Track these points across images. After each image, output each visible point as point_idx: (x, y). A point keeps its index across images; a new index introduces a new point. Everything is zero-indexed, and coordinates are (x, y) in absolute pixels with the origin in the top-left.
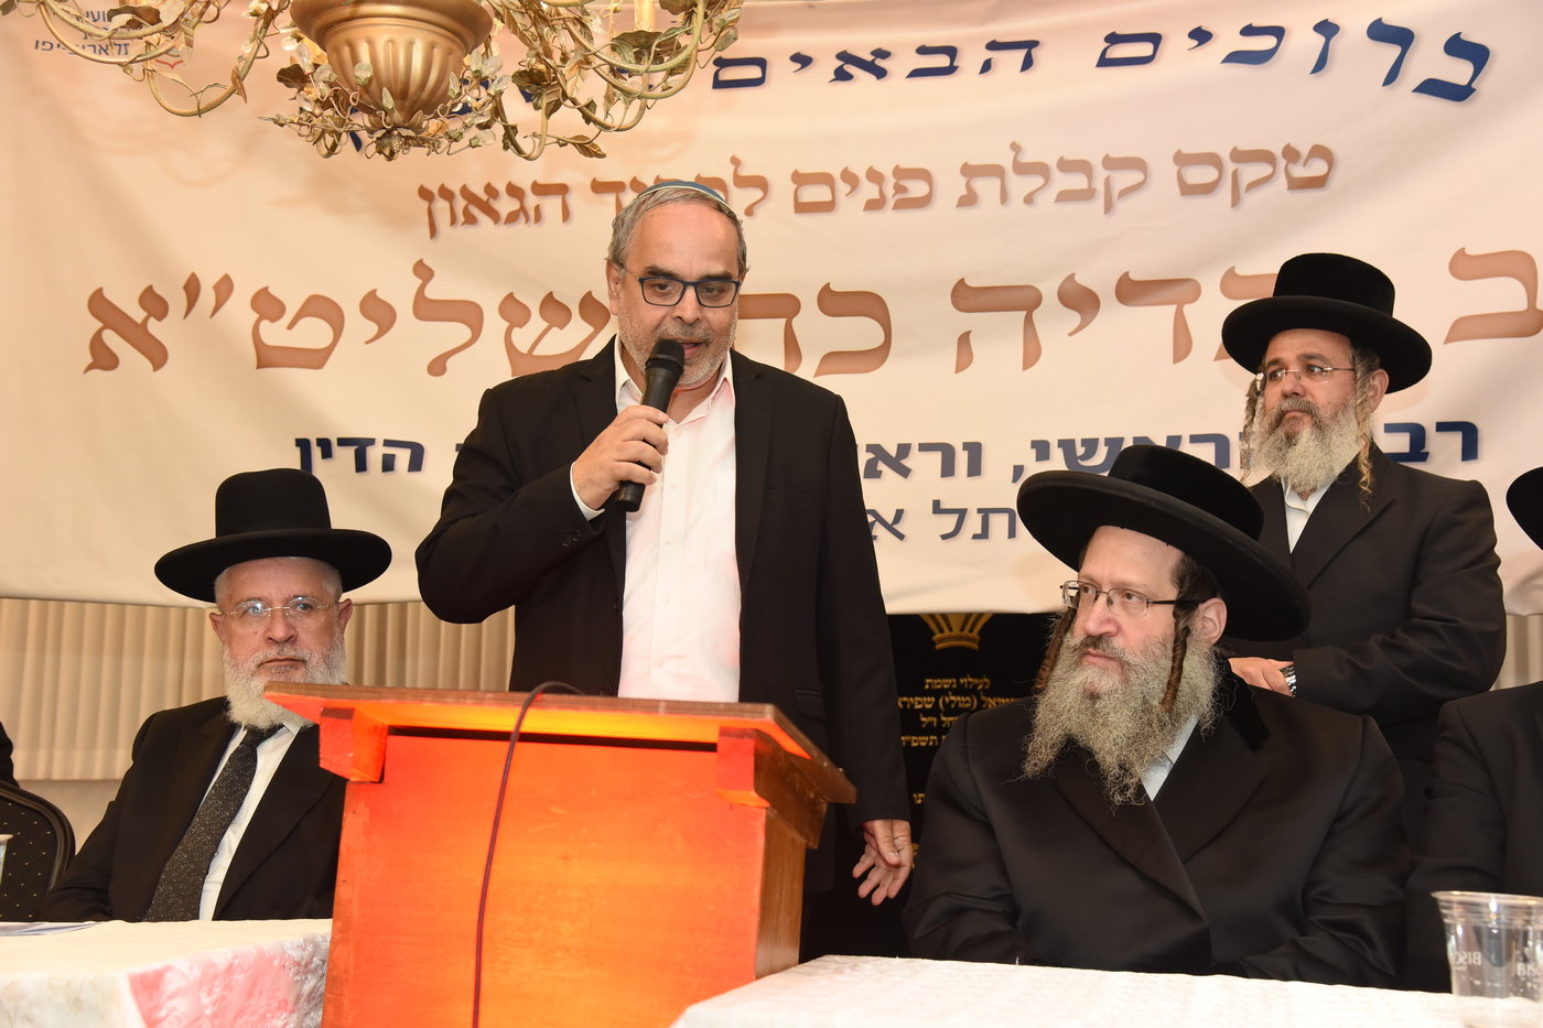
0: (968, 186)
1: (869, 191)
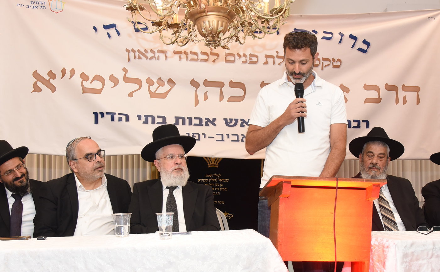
0: (266, 60)
1: (243, 59)
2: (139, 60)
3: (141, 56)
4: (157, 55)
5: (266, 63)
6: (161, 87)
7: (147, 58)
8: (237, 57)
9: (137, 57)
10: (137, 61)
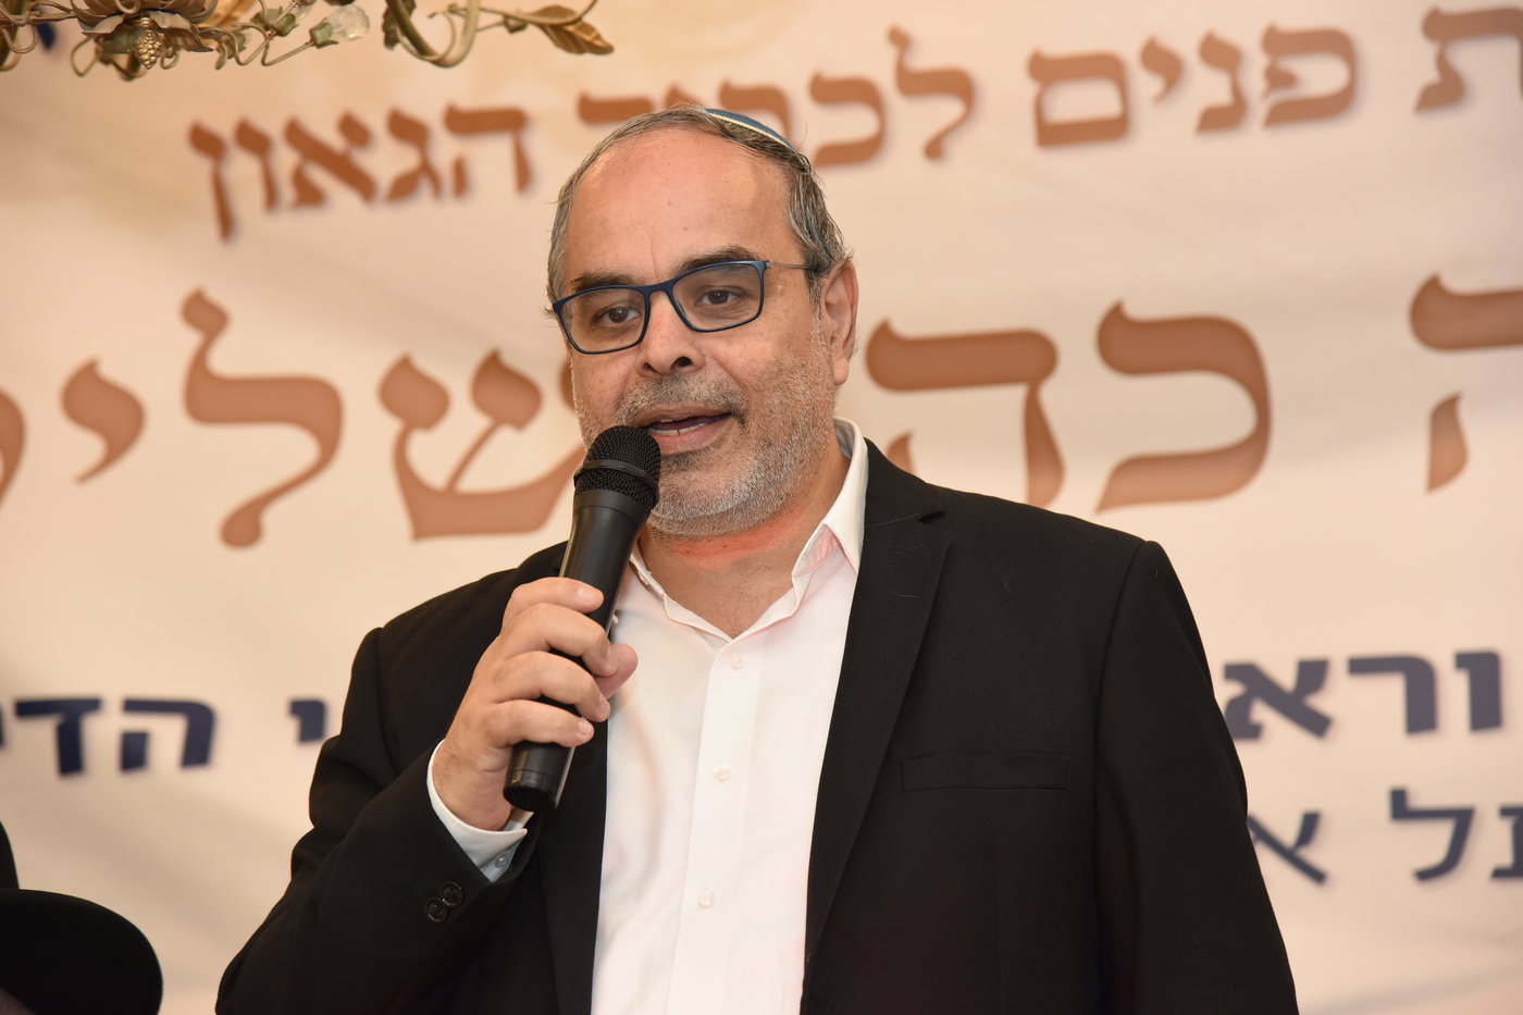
0: (1443, 64)
1: (1208, 87)
2: (310, 219)
3: (320, 177)
4: (445, 149)
5: (1445, 92)
6: (506, 435)
7: (361, 184)
8: (1146, 85)
9: (287, 193)
10: (294, 224)
